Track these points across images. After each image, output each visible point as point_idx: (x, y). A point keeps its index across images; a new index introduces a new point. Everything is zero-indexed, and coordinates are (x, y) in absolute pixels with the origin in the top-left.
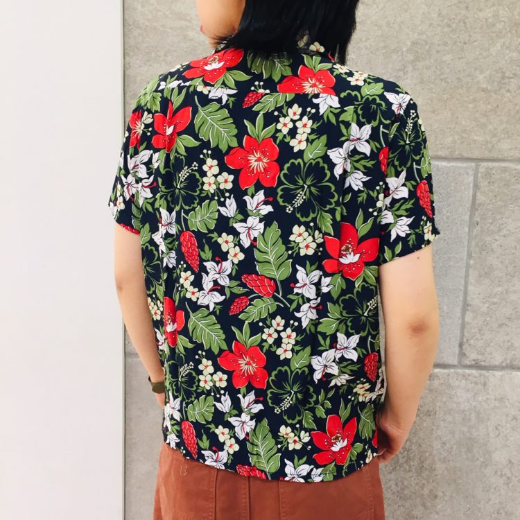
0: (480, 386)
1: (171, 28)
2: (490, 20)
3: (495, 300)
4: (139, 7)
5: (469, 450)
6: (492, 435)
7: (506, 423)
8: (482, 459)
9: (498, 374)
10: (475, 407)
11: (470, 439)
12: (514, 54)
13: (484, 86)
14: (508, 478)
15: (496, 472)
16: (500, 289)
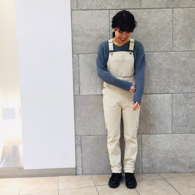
0: (146, 98)
1: (81, 31)
2: (141, 26)
3: (147, 80)
4: (74, 27)
5: (145, 111)
6: (149, 108)
7: (152, 105)
8: (147, 113)
9: (149, 95)
10: (145, 102)
11: (145, 109)
12: (146, 32)
13: (141, 38)
14: (153, 117)
15: (151, 116)
16: (148, 78)
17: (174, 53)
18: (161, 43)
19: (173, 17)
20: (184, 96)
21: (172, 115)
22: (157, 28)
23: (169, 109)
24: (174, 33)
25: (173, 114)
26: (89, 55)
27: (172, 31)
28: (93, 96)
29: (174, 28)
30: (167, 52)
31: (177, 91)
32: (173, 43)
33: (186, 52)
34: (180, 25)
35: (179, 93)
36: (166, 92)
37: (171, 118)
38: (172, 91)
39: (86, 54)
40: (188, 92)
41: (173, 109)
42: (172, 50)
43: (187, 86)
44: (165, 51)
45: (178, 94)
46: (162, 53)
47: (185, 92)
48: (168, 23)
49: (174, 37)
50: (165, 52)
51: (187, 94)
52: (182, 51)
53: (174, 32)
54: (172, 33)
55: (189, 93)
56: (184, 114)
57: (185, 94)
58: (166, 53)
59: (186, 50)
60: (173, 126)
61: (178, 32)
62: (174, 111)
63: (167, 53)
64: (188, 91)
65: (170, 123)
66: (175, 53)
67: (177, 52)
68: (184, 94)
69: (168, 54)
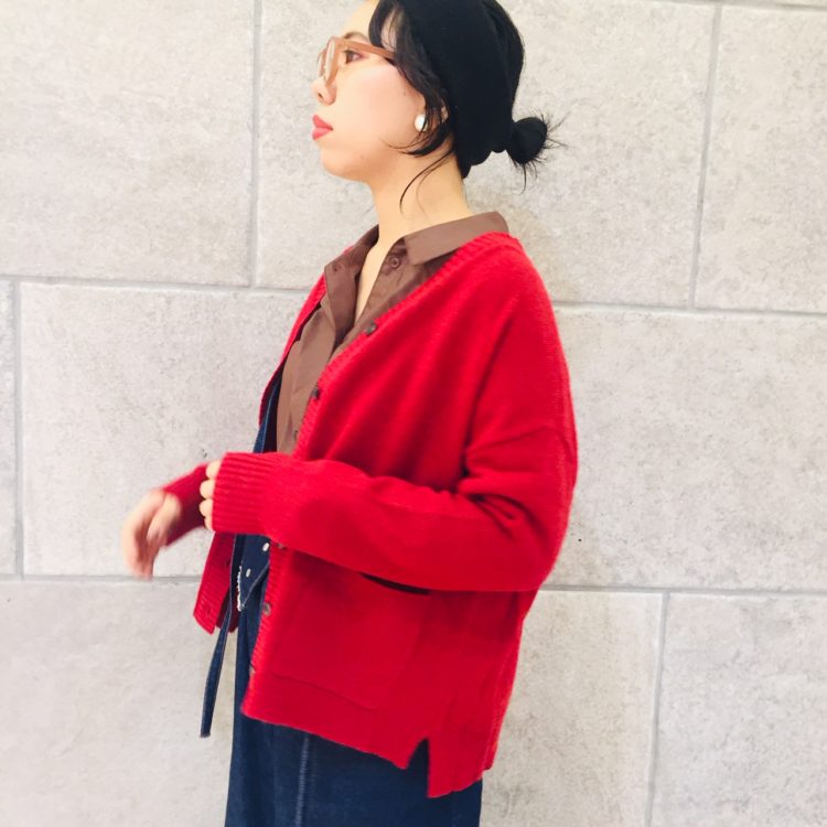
17: (700, 323)
18: (617, 240)
19: (712, 66)
20: (745, 610)
21: (657, 732)
22: (600, 139)
23: (639, 689)
24: (709, 177)
25: (661, 727)
26: (97, 289)
27: (699, 163)
28: (118, 584)
29: (710, 149)
30: (651, 307)
31: (703, 579)
32: (698, 249)
33: (784, 319)
34: (755, 127)
35: (709, 590)
36: (628, 576)
37: (650, 748)
38: (669, 577)
39: (74, 280)
40: (773, 584)
41: (665, 694)
42: (686, 296)
43: (770, 546)
44: (638, 300)
45: (703, 596)
46: (618, 311)
47: (752, 585)
48: (676, 109)
49: (706, 206)
50: (642, 306)
51: (761, 599)
52: (755, 311)
53: (714, 172)
54: (697, 179)
55: (779, 591)
56: (731, 728)
57: (752, 598)
58: (645, 313)
59: (780, 304)
60: (658, 800)
61: (739, 178)
62: (672, 708)
63: (656, 314)
64: (769, 577)
65: (641, 780)
66: (706, 322)
67: (721, 316)
68: (742, 598)
69: (656, 324)
